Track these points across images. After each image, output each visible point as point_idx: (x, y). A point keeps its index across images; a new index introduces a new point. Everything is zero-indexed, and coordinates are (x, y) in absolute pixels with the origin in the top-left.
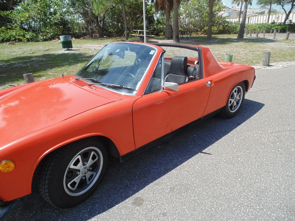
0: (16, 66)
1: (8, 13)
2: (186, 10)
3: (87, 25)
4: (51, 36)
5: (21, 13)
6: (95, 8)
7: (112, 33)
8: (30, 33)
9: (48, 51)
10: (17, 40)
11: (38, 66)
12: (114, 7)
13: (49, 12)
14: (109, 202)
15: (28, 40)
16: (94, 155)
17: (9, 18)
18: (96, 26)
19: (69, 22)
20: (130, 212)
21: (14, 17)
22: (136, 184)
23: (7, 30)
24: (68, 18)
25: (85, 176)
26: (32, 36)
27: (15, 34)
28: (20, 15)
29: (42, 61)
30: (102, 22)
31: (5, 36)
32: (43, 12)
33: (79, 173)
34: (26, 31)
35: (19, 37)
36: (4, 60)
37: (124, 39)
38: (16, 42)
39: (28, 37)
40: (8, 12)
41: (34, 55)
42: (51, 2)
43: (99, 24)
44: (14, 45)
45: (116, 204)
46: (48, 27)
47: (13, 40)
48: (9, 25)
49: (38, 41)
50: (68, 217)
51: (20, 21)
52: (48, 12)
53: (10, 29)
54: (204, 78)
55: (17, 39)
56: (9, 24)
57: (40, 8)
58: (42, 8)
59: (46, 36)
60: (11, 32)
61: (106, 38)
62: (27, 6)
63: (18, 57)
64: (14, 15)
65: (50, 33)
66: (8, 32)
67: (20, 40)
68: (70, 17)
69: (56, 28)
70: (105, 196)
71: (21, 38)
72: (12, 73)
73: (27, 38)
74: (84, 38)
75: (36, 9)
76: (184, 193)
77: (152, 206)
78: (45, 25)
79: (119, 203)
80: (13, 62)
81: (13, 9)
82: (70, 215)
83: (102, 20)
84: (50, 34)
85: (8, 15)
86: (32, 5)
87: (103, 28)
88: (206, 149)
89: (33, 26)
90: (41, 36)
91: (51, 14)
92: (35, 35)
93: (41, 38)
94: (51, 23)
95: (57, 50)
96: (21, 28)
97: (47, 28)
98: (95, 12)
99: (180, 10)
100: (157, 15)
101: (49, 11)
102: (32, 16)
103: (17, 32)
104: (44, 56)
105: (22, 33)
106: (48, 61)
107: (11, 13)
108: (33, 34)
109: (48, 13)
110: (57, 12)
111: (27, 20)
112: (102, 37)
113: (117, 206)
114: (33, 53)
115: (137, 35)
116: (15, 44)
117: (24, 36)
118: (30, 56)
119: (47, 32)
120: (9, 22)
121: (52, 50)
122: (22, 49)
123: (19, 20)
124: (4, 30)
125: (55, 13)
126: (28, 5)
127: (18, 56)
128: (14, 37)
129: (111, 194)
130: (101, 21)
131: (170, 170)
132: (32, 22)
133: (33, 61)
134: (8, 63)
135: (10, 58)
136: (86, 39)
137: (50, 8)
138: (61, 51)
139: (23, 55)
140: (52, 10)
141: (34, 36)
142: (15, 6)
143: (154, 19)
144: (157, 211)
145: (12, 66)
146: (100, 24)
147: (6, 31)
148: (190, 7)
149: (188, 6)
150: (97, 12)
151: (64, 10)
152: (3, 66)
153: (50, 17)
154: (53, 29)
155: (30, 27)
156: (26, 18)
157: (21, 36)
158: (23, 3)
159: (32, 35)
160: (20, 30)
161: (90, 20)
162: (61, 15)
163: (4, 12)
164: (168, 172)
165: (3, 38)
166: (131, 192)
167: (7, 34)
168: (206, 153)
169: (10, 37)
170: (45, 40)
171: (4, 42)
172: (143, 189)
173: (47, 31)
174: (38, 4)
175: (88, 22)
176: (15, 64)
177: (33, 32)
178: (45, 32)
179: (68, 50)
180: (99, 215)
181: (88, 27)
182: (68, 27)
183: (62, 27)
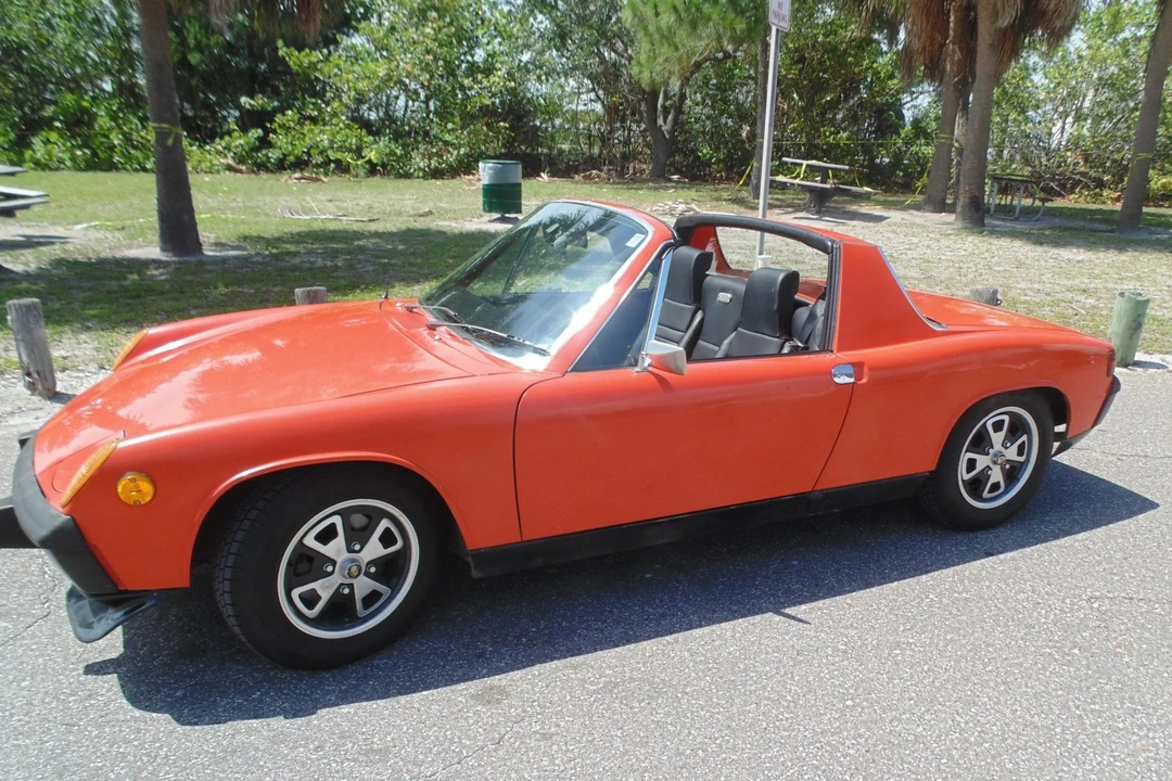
0: (297, 261)
1: (314, 59)
2: (1059, 84)
3: (611, 122)
4: (460, 161)
5: (362, 59)
6: (643, 58)
7: (709, 164)
8: (383, 142)
9: (429, 218)
10: (332, 165)
11: (371, 268)
12: (727, 56)
13: (468, 62)
14: (410, 681)
15: (372, 169)
16: (387, 530)
17: (317, 79)
18: (645, 130)
19: (537, 107)
20: (452, 713)
21: (336, 75)
22: (510, 656)
23: (302, 125)
24: (536, 88)
25: (351, 586)
26: (386, 155)
27: (326, 143)
28: (356, 68)
29: (392, 253)
30: (670, 117)
31: (290, 148)
32: (441, 63)
33: (330, 569)
34: (370, 133)
35: (339, 155)
36: (263, 238)
37: (744, 194)
38: (326, 174)
39: (372, 155)
40: (316, 56)
41: (373, 227)
42: (479, 22)
43: (656, 122)
44: (318, 183)
45: (426, 688)
46: (454, 123)
47: (317, 166)
48: (313, 104)
49: (407, 176)
50: (282, 693)
51: (353, 93)
52: (462, 61)
53: (314, 120)
54: (835, 351)
55: (334, 162)
56: (314, 100)
57: (434, 46)
58: (441, 46)
59: (442, 156)
60: (316, 131)
61: (678, 182)
62: (386, 36)
63: (315, 232)
64: (337, 66)
65: (454, 149)
66: (305, 132)
67: (342, 168)
68: (544, 89)
69: (485, 128)
70: (405, 667)
71: (348, 158)
72: (275, 285)
73: (367, 162)
74: (588, 178)
75: (420, 49)
76: (640, 702)
77: (524, 711)
78: (443, 114)
79: (437, 687)
80: (292, 248)
81: (336, 43)
82: (290, 689)
83: (671, 105)
84: (455, 153)
85: (313, 66)
86: (405, 33)
87: (674, 140)
88: (803, 607)
89: (399, 114)
90: (423, 155)
91: (473, 69)
92: (398, 152)
93: (422, 165)
94: (466, 107)
95: (463, 218)
96: (353, 119)
97: (450, 126)
98: (641, 72)
99: (1031, 81)
100: (919, 101)
101: (469, 58)
102: (400, 75)
103: (338, 132)
104: (408, 235)
105: (354, 141)
106: (413, 254)
107: (327, 59)
108: (393, 147)
109: (464, 66)
110: (498, 65)
111: (379, 90)
112: (664, 177)
113: (425, 693)
114: (370, 221)
115: (797, 181)
116: (321, 180)
117: (358, 152)
118: (355, 232)
119: (447, 143)
120: (315, 94)
121: (443, 213)
122: (341, 200)
123: (349, 89)
124: (292, 124)
125: (489, 70)
126: (393, 29)
127: (317, 226)
128: (321, 153)
129: (424, 665)
130: (666, 111)
131: (637, 639)
132: (397, 98)
133: (362, 250)
134: (275, 251)
135: (286, 230)
136: (596, 183)
137: (471, 48)
138: (476, 220)
139: (332, 226)
140: (480, 55)
141: (395, 154)
142: (344, 33)
143: (902, 117)
144: (530, 724)
145: (284, 260)
146: (660, 121)
147: (298, 127)
148: (1079, 73)
149: (1068, 66)
150: (646, 75)
151: (526, 57)
152: (254, 259)
153: (467, 82)
154: (469, 133)
155: (390, 118)
156: (377, 83)
157: (350, 150)
158: (375, 20)
159: (388, 150)
160: (348, 126)
161: (621, 104)
162: (510, 76)
163: (303, 53)
164: (629, 642)
165: (285, 155)
166: (485, 671)
167: (298, 139)
168: (794, 618)
169: (308, 154)
170: (436, 174)
171: (285, 170)
172: (524, 671)
173: (447, 137)
174: (428, 30)
175: (613, 112)
176: (295, 254)
177: (397, 142)
178: (441, 140)
179: (503, 220)
180: (364, 703)
181: (611, 132)
182: (535, 126)
183: (505, 127)
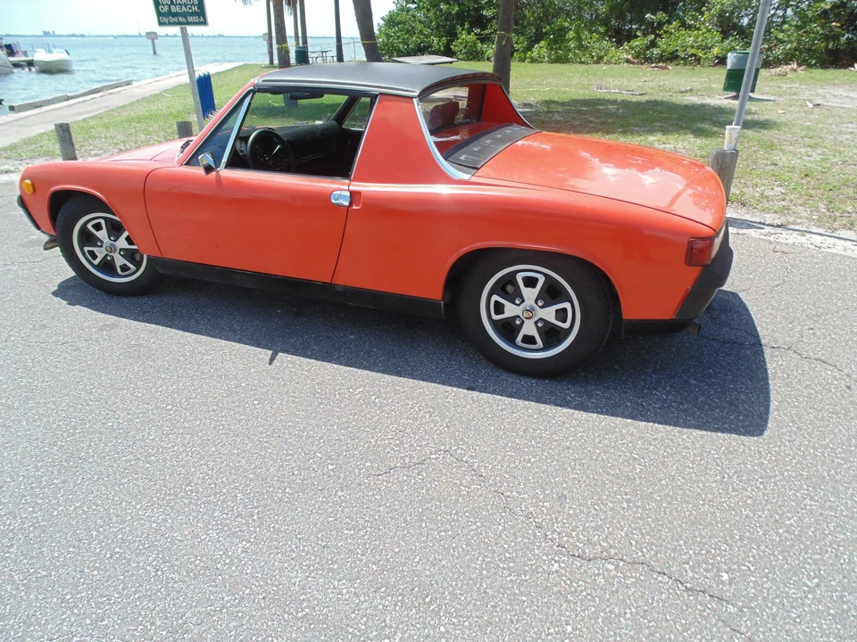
25: (112, 257)
26: (726, 50)
35: (694, 51)
39: (715, 51)
44: (664, 70)
59: (772, 51)
60: (686, 35)
92: (738, 48)
95: (709, 95)
108: (733, 44)
121: (700, 91)
124: (673, 31)
138: (717, 97)
157: (705, 47)
159: (729, 47)
183: (837, 27)
